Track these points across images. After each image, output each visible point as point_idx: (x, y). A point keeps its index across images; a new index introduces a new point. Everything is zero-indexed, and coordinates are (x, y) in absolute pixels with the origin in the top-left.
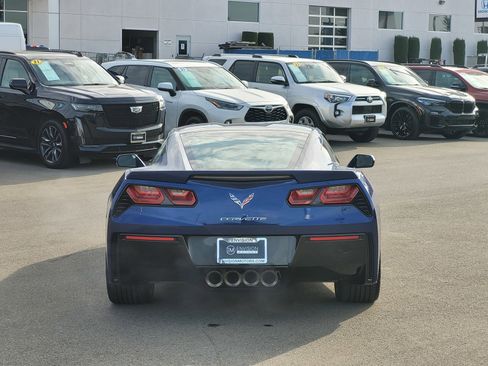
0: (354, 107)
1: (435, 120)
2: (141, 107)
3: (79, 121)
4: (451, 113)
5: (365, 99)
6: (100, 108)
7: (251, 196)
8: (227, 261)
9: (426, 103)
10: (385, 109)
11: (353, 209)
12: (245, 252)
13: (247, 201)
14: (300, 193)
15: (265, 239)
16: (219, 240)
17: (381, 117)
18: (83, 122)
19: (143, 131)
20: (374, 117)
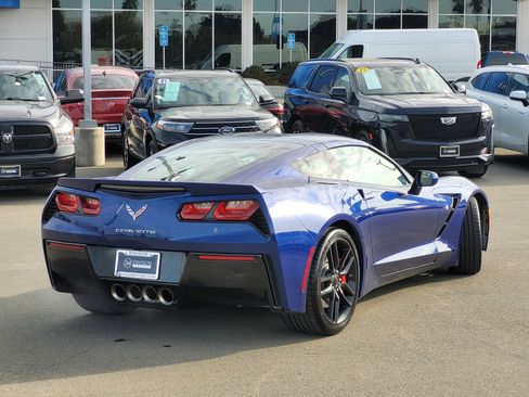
2: (454, 119)
3: (383, 133)
6: (406, 119)
7: (144, 208)
8: (124, 274)
11: (249, 228)
12: (139, 266)
13: (139, 212)
14: (198, 207)
15: (158, 254)
16: (118, 251)
18: (388, 134)
19: (457, 145)
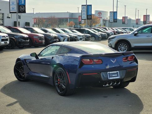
0: (2, 39)
1: (20, 43)
4: (24, 41)
5: (4, 37)
9: (17, 38)
10: (9, 40)
12: (114, 75)
13: (115, 61)
16: (108, 73)
17: (8, 42)
20: (7, 42)
